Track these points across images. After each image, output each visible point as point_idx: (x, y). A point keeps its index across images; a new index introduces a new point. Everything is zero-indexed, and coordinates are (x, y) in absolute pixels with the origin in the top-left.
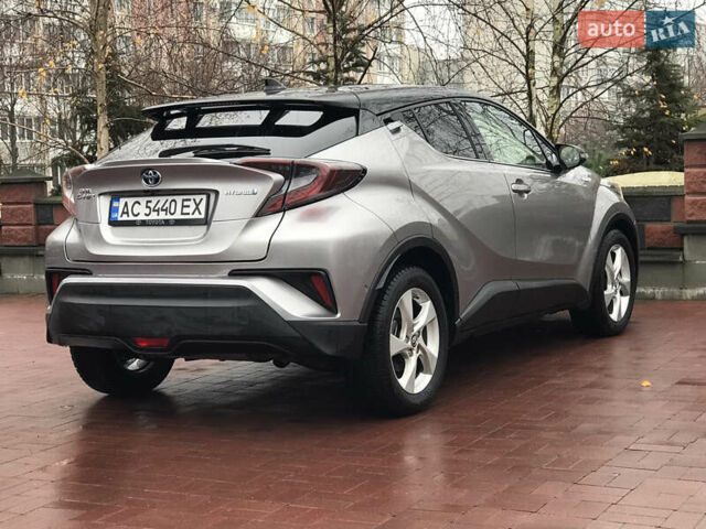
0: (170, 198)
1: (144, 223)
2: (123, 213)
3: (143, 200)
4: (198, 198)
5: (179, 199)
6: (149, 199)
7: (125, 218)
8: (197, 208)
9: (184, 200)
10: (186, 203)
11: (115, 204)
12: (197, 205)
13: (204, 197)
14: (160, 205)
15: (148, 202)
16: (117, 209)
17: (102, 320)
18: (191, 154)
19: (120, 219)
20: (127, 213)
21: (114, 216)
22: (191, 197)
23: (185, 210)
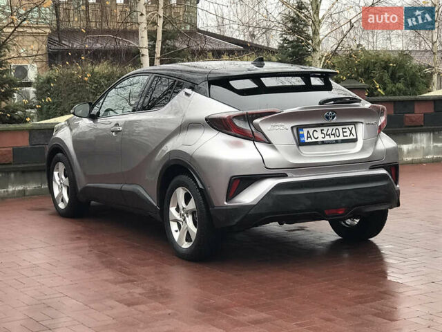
0: (335, 128)
1: (323, 143)
2: (308, 137)
3: (319, 129)
4: (350, 127)
5: (340, 128)
6: (322, 128)
7: (309, 140)
8: (351, 133)
9: (343, 129)
10: (344, 130)
11: (301, 132)
12: (351, 131)
13: (353, 126)
14: (329, 132)
15: (322, 130)
16: (303, 135)
17: (309, 203)
18: (332, 102)
19: (306, 141)
20: (310, 137)
21: (302, 139)
22: (347, 127)
23: (345, 134)
